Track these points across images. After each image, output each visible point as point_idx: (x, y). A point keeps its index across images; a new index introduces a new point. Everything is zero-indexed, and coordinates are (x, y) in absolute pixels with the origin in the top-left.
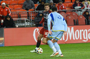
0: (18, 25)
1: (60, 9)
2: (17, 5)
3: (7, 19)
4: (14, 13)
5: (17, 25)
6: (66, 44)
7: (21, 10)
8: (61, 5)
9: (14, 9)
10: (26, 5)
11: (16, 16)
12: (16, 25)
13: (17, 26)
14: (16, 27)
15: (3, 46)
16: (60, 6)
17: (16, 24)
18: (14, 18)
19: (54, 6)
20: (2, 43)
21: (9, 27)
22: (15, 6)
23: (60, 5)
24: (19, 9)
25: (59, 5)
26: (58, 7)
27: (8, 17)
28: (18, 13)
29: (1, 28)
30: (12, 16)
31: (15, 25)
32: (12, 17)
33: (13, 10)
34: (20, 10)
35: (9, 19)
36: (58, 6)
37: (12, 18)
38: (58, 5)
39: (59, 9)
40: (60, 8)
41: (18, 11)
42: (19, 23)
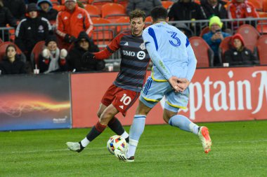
0: (112, 62)
1: (238, 16)
2: (111, 4)
3: (81, 45)
4: (101, 28)
5: (112, 64)
6: (256, 120)
7: (122, 18)
8: (243, 4)
9: (101, 16)
10: (138, 3)
11: (107, 36)
12: (107, 63)
13: (111, 68)
14: (107, 69)
15: (68, 129)
16: (239, 7)
17: (106, 61)
18: (100, 43)
19: (220, 5)
20: (64, 119)
21: (85, 69)
22: (103, 6)
23: (239, 3)
24: (116, 17)
25: (236, 4)
26: (231, 11)
27: (83, 41)
28: (114, 27)
29: (63, 74)
30: (95, 38)
31: (105, 63)
32: (96, 41)
33: (98, 19)
34: (118, 20)
35: (85, 46)
36: (231, 7)
37: (96, 43)
38: (231, 5)
39: (234, 16)
40: (237, 12)
41: (113, 23)
42: (115, 58)
